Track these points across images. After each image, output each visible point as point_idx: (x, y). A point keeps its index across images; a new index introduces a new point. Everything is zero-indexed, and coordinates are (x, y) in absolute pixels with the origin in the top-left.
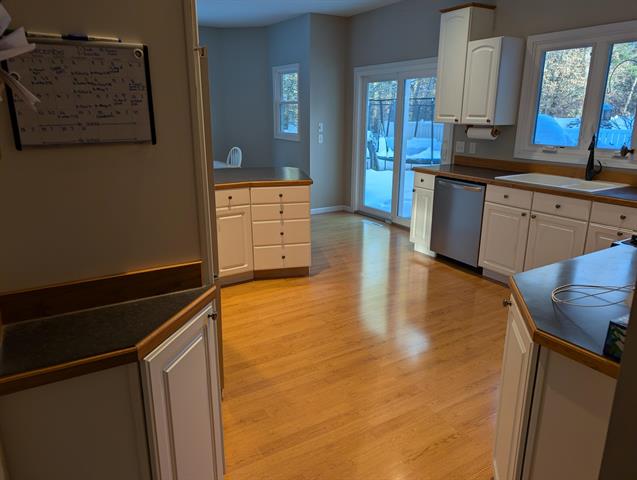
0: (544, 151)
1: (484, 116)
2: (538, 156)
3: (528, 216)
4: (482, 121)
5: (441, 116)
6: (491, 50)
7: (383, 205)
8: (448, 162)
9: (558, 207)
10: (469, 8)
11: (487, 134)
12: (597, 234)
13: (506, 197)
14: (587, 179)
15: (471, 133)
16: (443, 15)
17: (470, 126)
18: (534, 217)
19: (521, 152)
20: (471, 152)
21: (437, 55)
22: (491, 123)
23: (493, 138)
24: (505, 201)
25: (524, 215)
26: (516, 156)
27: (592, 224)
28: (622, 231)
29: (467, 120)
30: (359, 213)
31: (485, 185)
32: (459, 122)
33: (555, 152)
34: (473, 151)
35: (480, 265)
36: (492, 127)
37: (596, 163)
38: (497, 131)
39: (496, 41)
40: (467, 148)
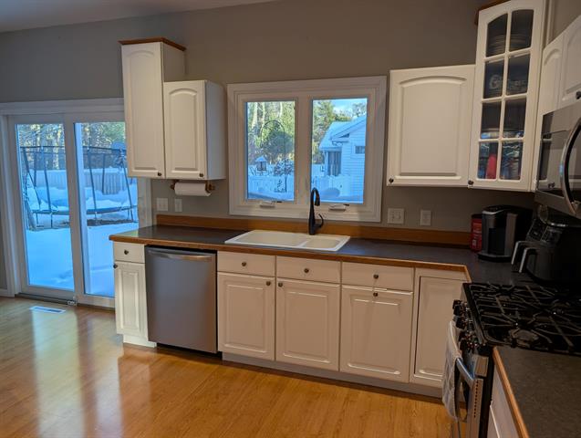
0: (262, 207)
1: (195, 170)
2: (256, 212)
3: (273, 284)
4: (194, 175)
5: (136, 168)
6: (194, 94)
7: (59, 281)
8: (149, 222)
9: (307, 271)
10: (158, 43)
11: (200, 190)
12: (351, 296)
13: (244, 264)
14: (311, 234)
15: (180, 189)
16: (124, 48)
17: (176, 181)
18: (280, 285)
19: (237, 208)
20: (176, 210)
21: (121, 95)
22: (205, 178)
23: (208, 195)
24: (244, 269)
25: (269, 284)
26: (231, 213)
27: (344, 287)
28: (376, 290)
29: (173, 174)
30: (21, 297)
31: (215, 252)
32: (163, 176)
33: (273, 207)
34: (179, 209)
35: (219, 350)
36: (206, 182)
37: (317, 217)
38: (210, 186)
39: (199, 85)
40: (171, 206)
